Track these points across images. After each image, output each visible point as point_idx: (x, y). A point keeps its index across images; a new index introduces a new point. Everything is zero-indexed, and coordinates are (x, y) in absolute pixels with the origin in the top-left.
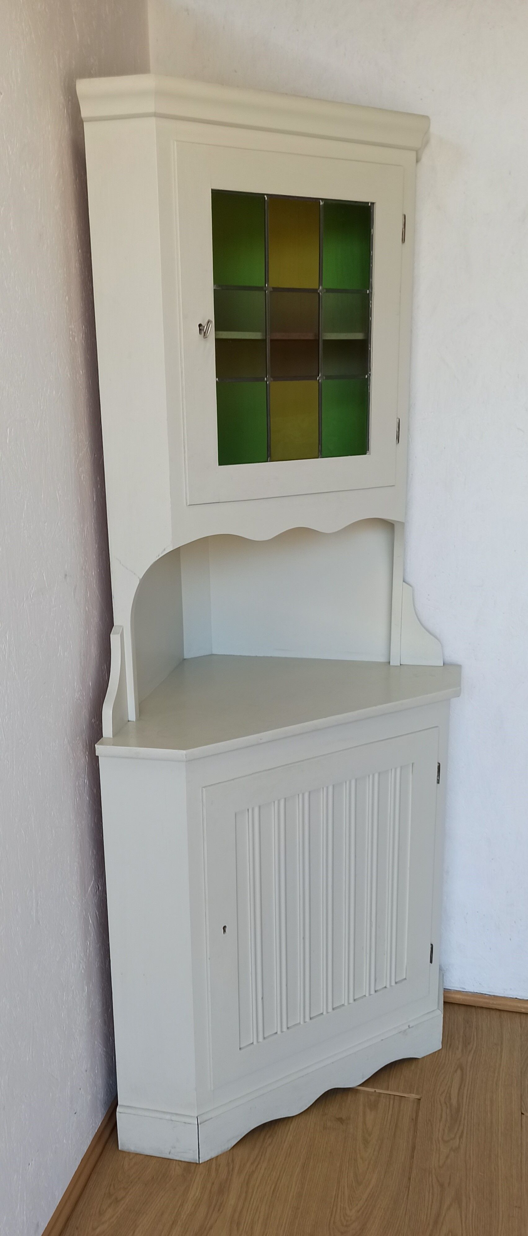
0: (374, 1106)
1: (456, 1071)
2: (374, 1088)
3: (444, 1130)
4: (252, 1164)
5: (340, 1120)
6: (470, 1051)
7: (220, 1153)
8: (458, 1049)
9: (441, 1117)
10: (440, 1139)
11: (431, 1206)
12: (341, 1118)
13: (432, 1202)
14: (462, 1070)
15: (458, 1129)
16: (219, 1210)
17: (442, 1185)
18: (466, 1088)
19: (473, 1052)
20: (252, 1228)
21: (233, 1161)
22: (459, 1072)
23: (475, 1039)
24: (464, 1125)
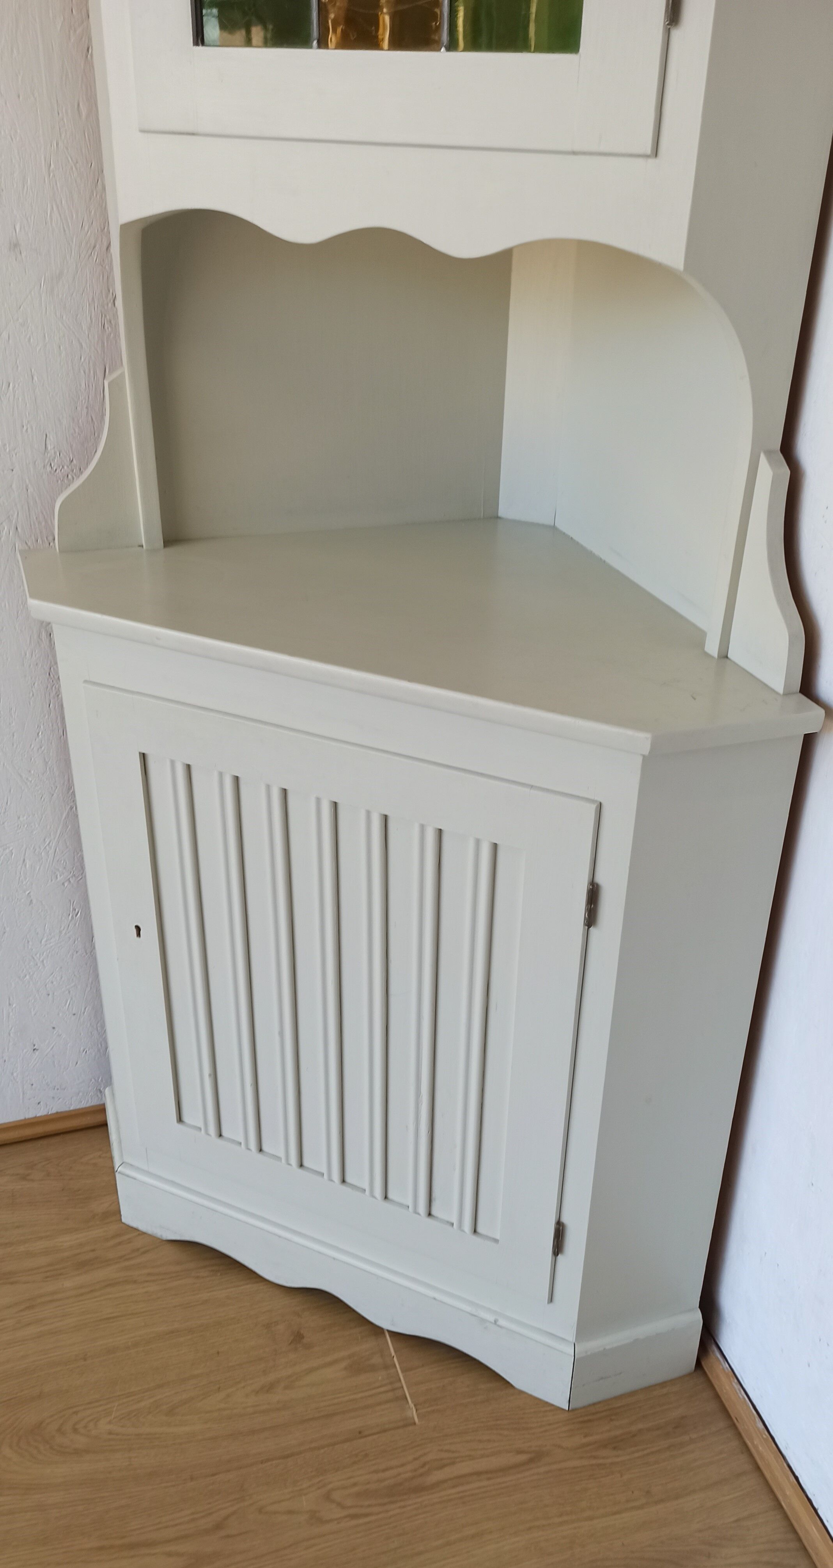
0: (357, 1367)
1: (520, 1452)
2: (395, 1352)
3: (355, 1485)
4: (149, 1274)
5: (298, 1337)
6: (595, 1457)
7: (150, 1232)
8: (585, 1436)
9: (384, 1470)
10: (330, 1486)
11: (166, 1527)
12: (303, 1337)
13: (176, 1525)
14: (531, 1461)
15: (369, 1506)
16: (47, 1277)
17: (219, 1526)
18: (485, 1483)
19: (594, 1462)
20: (29, 1324)
21: (144, 1253)
22: (523, 1457)
23: (640, 1454)
24: (387, 1511)
